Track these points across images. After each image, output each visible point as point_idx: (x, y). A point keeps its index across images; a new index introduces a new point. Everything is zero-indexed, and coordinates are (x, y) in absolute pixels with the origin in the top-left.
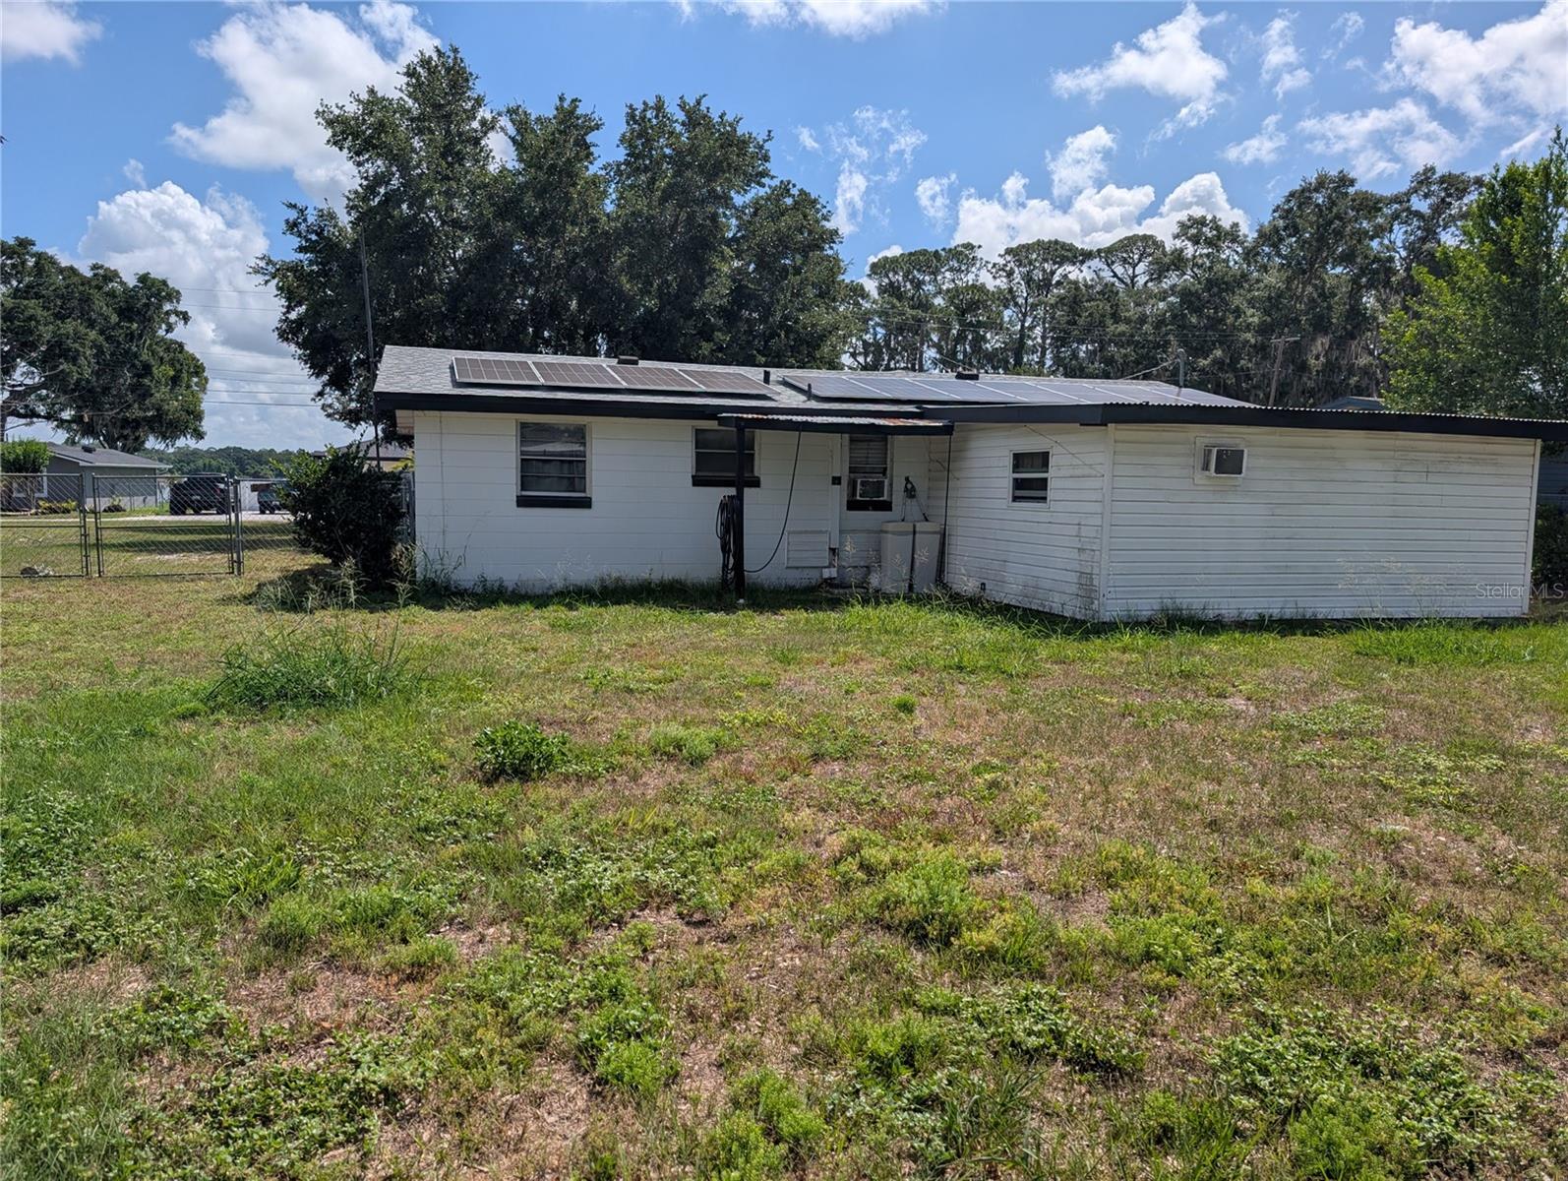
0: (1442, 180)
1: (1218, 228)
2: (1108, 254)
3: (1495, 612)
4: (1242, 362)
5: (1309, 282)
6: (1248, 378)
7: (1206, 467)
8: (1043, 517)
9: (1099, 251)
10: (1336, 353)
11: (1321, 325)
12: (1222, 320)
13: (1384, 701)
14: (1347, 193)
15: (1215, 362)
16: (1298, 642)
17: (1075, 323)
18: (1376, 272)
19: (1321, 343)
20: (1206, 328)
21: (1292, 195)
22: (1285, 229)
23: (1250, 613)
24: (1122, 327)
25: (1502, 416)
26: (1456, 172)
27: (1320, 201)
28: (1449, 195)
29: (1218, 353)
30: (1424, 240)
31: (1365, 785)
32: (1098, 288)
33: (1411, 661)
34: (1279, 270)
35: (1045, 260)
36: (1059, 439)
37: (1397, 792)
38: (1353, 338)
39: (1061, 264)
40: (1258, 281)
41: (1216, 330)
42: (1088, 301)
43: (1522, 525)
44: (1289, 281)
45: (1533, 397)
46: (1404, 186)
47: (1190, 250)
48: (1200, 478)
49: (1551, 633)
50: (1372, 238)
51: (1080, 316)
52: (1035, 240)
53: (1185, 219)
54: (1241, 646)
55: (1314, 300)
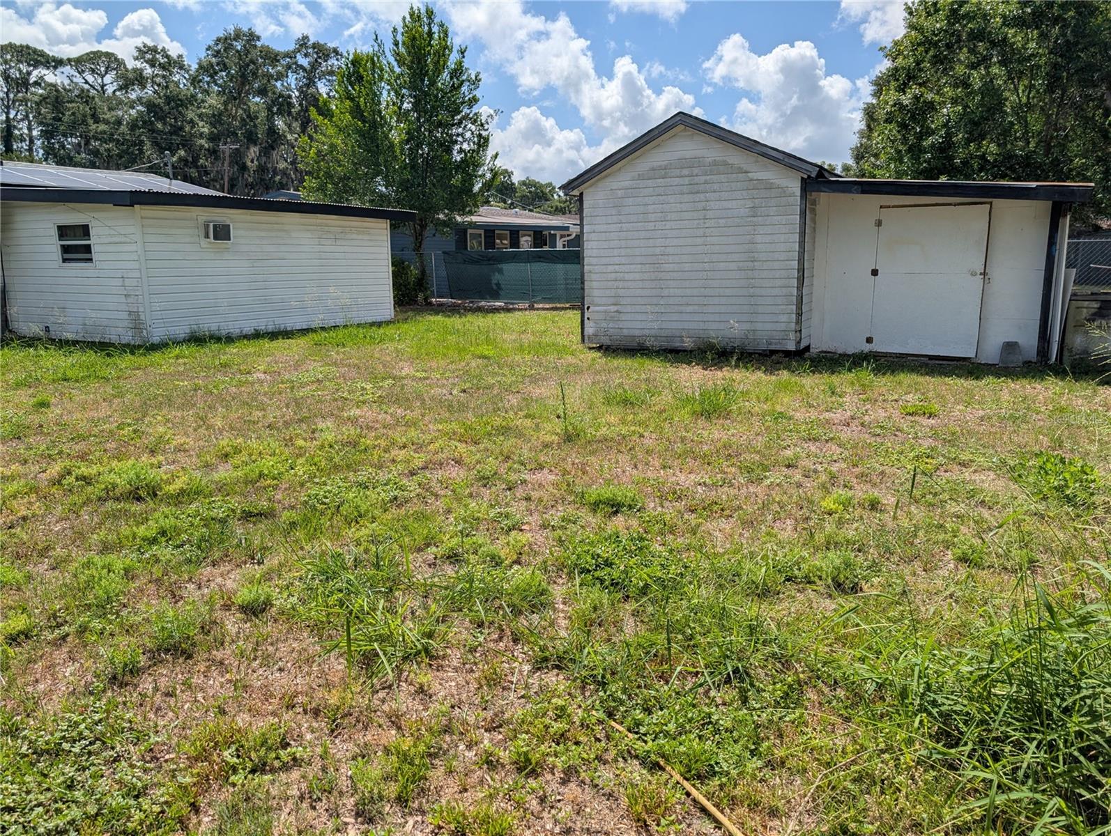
0: (314, 46)
1: (168, 57)
2: (78, 62)
3: (379, 319)
4: (201, 161)
5: (238, 107)
6: (207, 173)
7: (207, 236)
8: (91, 273)
9: (69, 60)
10: (264, 159)
11: (251, 138)
12: (181, 128)
13: (335, 364)
14: (255, 46)
15: (181, 159)
16: (280, 343)
17: (60, 120)
18: (281, 105)
19: (253, 151)
20: (171, 133)
21: (219, 40)
22: (218, 64)
23: (248, 330)
24: (102, 127)
25: (367, 206)
26: (322, 42)
27: (239, 48)
28: (320, 58)
29: (182, 153)
30: (308, 86)
31: (336, 400)
32: (76, 92)
33: (344, 346)
34: (217, 95)
35: (20, 61)
36: (96, 215)
37: (352, 400)
38: (274, 149)
39: (35, 67)
40: (203, 101)
41: (178, 135)
42: (68, 102)
43: (385, 269)
44: (225, 104)
45: (381, 195)
46: (291, 47)
47: (148, 71)
48: (204, 243)
49: (406, 326)
50: (276, 80)
51: (63, 114)
52: (7, 43)
53: (141, 45)
54: (251, 348)
55: (244, 120)
